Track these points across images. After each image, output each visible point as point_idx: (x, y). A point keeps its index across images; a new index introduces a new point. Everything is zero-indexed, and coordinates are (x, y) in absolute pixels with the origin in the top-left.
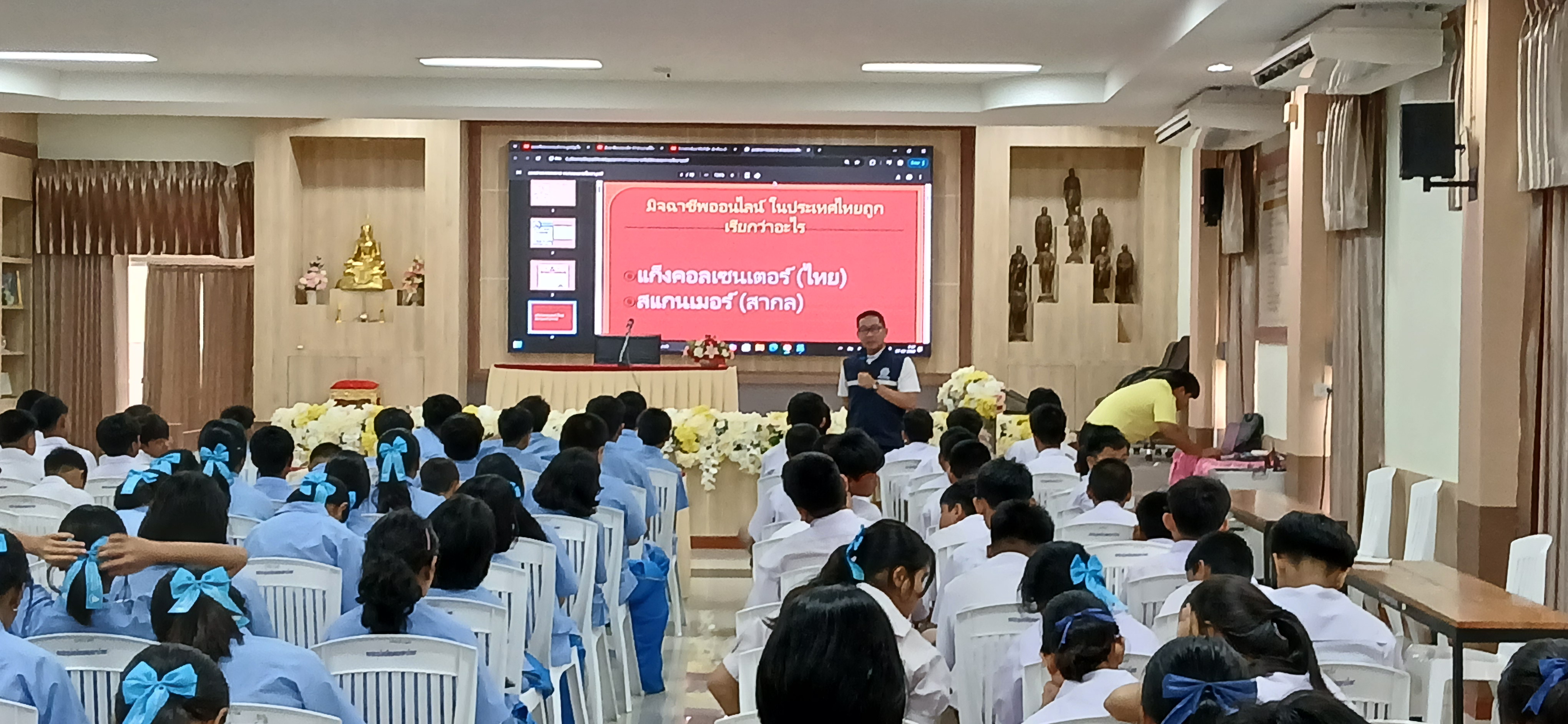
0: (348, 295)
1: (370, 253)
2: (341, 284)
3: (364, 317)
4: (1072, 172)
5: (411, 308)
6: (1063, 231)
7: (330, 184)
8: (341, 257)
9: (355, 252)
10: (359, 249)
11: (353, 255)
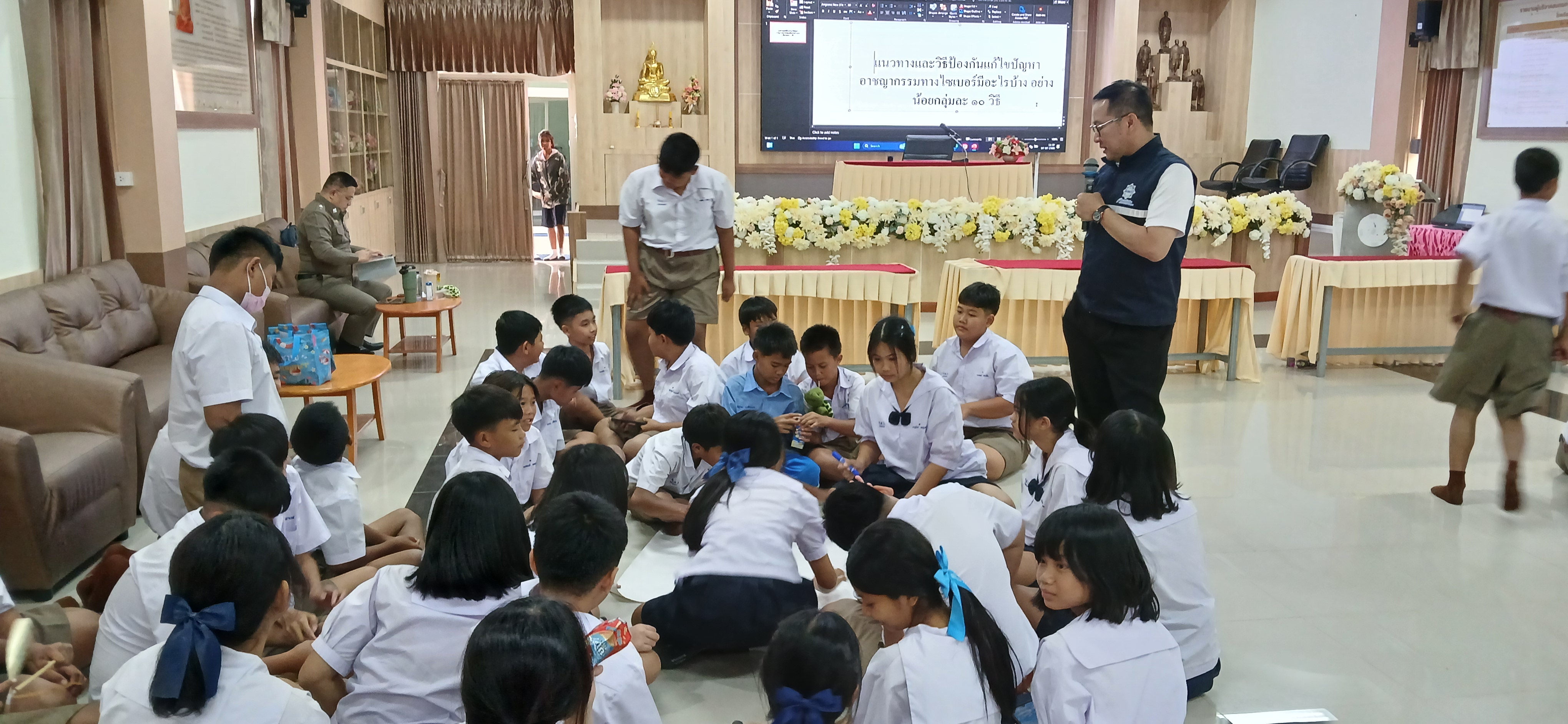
0: (643, 106)
1: (656, 72)
2: (636, 98)
3: (658, 123)
4: (1166, 13)
5: (694, 117)
6: (1165, 58)
7: (621, 16)
8: (631, 76)
9: (645, 72)
10: (648, 69)
11: (644, 75)
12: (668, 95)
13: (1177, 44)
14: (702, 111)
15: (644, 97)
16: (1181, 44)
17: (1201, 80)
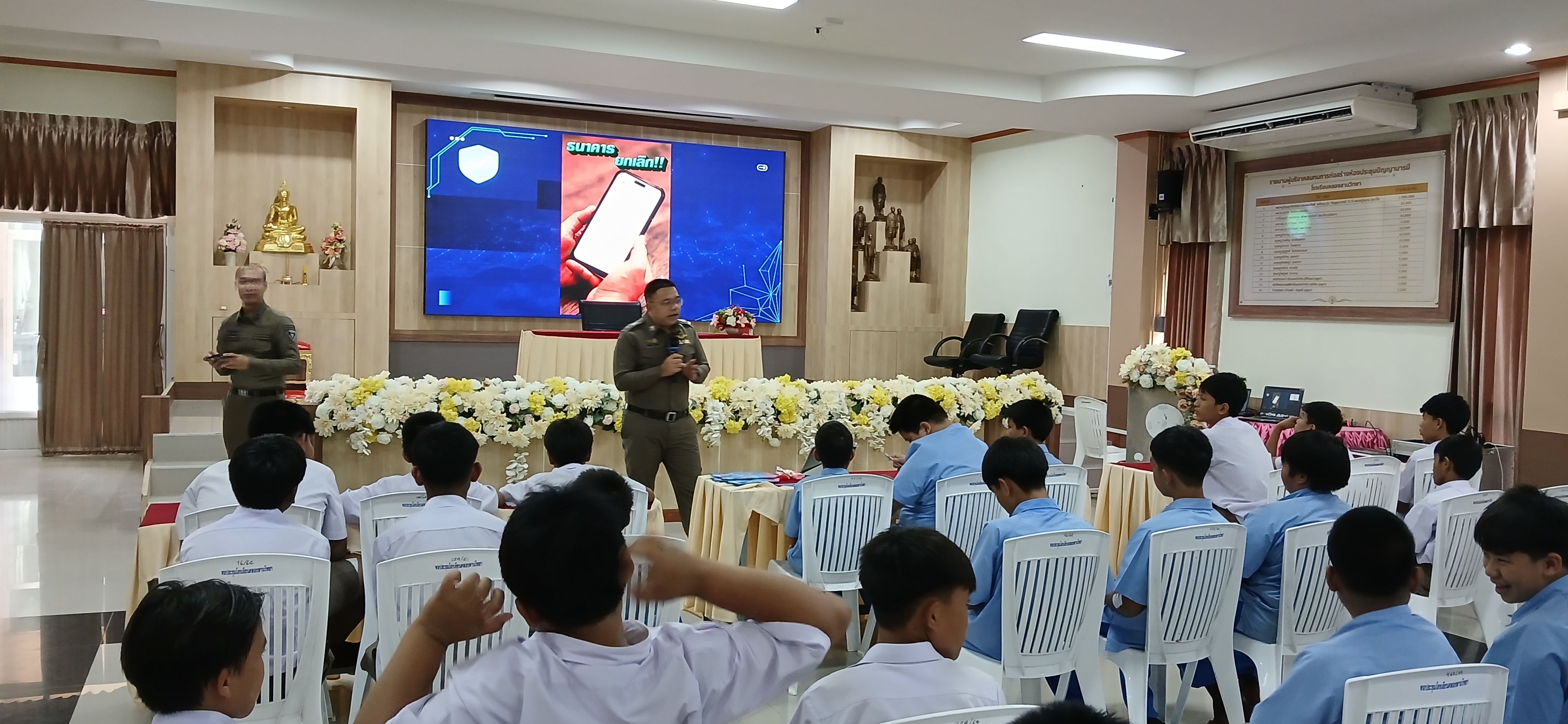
1: (288, 218)
2: (259, 247)
3: (288, 279)
4: (880, 179)
5: (336, 272)
6: (881, 226)
7: (243, 148)
8: (255, 220)
9: (272, 216)
10: (276, 214)
11: (271, 220)
12: (302, 244)
13: (893, 212)
14: (348, 264)
15: (268, 247)
16: (896, 212)
17: (916, 249)
